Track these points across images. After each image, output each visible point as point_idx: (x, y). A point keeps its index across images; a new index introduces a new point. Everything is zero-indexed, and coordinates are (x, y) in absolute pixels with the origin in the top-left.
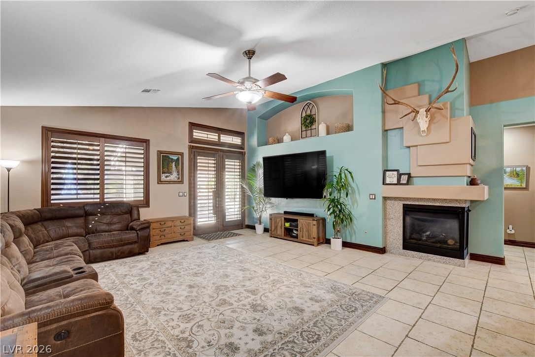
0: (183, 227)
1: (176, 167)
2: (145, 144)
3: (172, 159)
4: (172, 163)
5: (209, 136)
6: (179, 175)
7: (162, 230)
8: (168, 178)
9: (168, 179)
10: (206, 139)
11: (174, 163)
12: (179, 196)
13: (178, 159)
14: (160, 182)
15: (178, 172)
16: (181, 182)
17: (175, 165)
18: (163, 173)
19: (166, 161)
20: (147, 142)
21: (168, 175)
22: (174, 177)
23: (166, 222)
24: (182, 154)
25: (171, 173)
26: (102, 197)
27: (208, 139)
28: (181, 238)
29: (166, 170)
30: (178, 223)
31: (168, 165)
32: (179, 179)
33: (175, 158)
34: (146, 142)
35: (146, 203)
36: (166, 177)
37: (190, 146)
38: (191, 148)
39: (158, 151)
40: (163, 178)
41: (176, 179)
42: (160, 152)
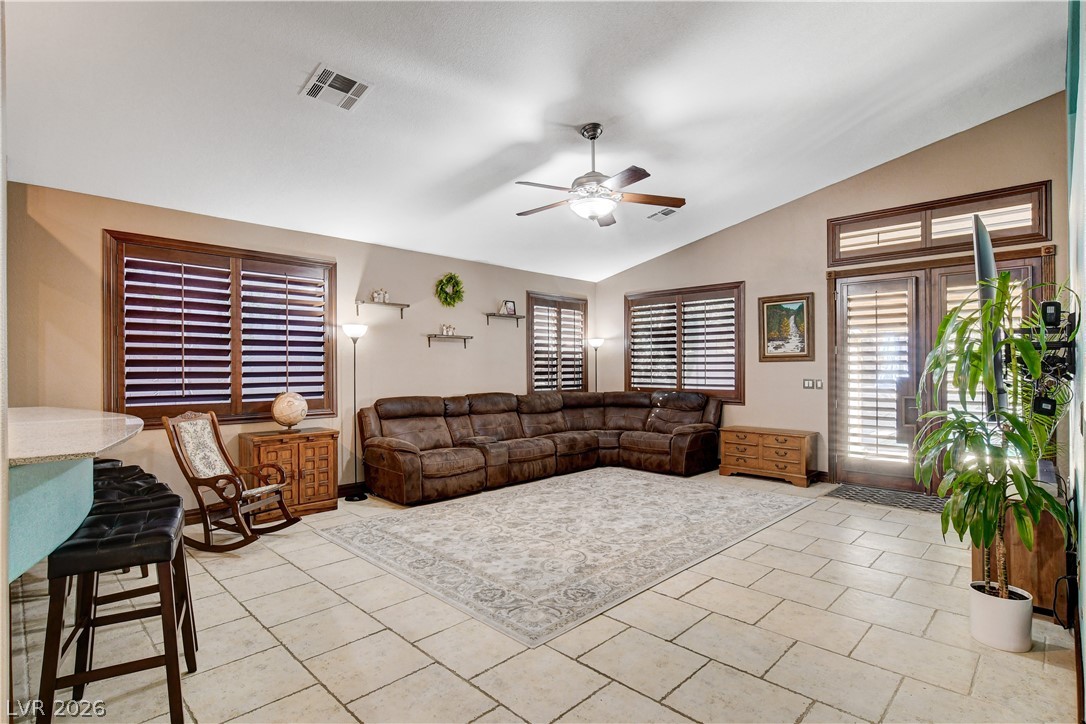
0: (782, 452)
1: (797, 326)
2: (735, 290)
3: (788, 310)
4: (788, 318)
5: (882, 237)
6: (802, 342)
7: (742, 447)
8: (779, 350)
9: (780, 352)
10: (876, 245)
11: (792, 317)
12: (804, 387)
13: (801, 307)
14: (764, 358)
15: (802, 336)
16: (810, 356)
17: (795, 322)
18: (769, 340)
19: (774, 311)
20: (736, 287)
21: (780, 343)
22: (792, 346)
23: (748, 436)
24: (810, 297)
25: (785, 339)
26: (680, 384)
27: (881, 244)
28: (776, 473)
29: (775, 334)
30: (771, 441)
31: (780, 323)
32: (803, 350)
33: (794, 306)
34: (738, 287)
35: (738, 397)
36: (776, 348)
37: (829, 274)
38: (833, 278)
39: (759, 299)
40: (770, 350)
41: (797, 352)
42: (762, 301)
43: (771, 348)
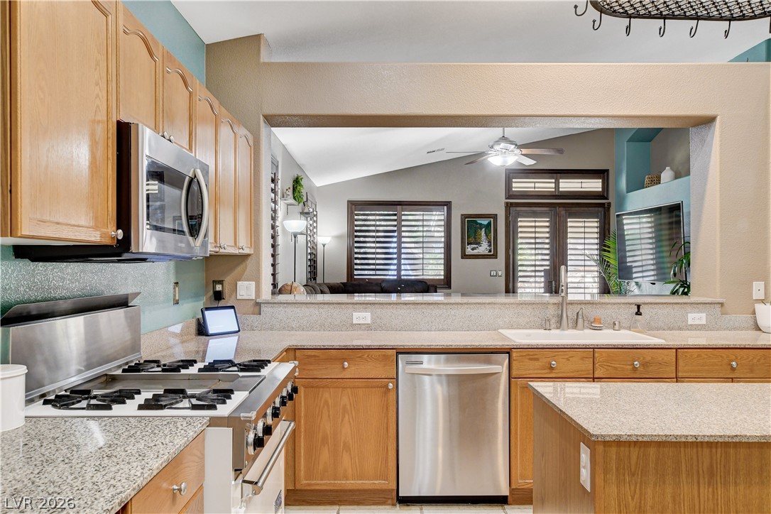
1: (487, 236)
2: (445, 207)
3: (481, 224)
4: (481, 230)
5: (537, 185)
6: (490, 246)
9: (475, 252)
10: (533, 190)
11: (484, 229)
12: (491, 276)
13: (489, 223)
14: (464, 256)
15: (490, 242)
16: (495, 256)
17: (485, 233)
18: (468, 244)
19: (473, 227)
20: (448, 204)
21: (476, 246)
22: (483, 248)
24: (495, 217)
25: (479, 244)
27: (536, 189)
29: (472, 240)
31: (476, 232)
32: (490, 251)
33: (485, 222)
35: (447, 283)
36: (473, 249)
37: (507, 203)
38: (509, 206)
39: (462, 215)
40: (469, 251)
41: (487, 253)
42: (464, 217)
43: (469, 249)
